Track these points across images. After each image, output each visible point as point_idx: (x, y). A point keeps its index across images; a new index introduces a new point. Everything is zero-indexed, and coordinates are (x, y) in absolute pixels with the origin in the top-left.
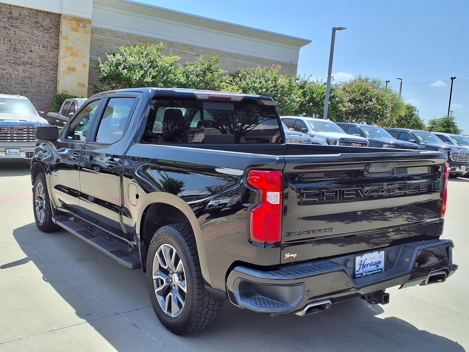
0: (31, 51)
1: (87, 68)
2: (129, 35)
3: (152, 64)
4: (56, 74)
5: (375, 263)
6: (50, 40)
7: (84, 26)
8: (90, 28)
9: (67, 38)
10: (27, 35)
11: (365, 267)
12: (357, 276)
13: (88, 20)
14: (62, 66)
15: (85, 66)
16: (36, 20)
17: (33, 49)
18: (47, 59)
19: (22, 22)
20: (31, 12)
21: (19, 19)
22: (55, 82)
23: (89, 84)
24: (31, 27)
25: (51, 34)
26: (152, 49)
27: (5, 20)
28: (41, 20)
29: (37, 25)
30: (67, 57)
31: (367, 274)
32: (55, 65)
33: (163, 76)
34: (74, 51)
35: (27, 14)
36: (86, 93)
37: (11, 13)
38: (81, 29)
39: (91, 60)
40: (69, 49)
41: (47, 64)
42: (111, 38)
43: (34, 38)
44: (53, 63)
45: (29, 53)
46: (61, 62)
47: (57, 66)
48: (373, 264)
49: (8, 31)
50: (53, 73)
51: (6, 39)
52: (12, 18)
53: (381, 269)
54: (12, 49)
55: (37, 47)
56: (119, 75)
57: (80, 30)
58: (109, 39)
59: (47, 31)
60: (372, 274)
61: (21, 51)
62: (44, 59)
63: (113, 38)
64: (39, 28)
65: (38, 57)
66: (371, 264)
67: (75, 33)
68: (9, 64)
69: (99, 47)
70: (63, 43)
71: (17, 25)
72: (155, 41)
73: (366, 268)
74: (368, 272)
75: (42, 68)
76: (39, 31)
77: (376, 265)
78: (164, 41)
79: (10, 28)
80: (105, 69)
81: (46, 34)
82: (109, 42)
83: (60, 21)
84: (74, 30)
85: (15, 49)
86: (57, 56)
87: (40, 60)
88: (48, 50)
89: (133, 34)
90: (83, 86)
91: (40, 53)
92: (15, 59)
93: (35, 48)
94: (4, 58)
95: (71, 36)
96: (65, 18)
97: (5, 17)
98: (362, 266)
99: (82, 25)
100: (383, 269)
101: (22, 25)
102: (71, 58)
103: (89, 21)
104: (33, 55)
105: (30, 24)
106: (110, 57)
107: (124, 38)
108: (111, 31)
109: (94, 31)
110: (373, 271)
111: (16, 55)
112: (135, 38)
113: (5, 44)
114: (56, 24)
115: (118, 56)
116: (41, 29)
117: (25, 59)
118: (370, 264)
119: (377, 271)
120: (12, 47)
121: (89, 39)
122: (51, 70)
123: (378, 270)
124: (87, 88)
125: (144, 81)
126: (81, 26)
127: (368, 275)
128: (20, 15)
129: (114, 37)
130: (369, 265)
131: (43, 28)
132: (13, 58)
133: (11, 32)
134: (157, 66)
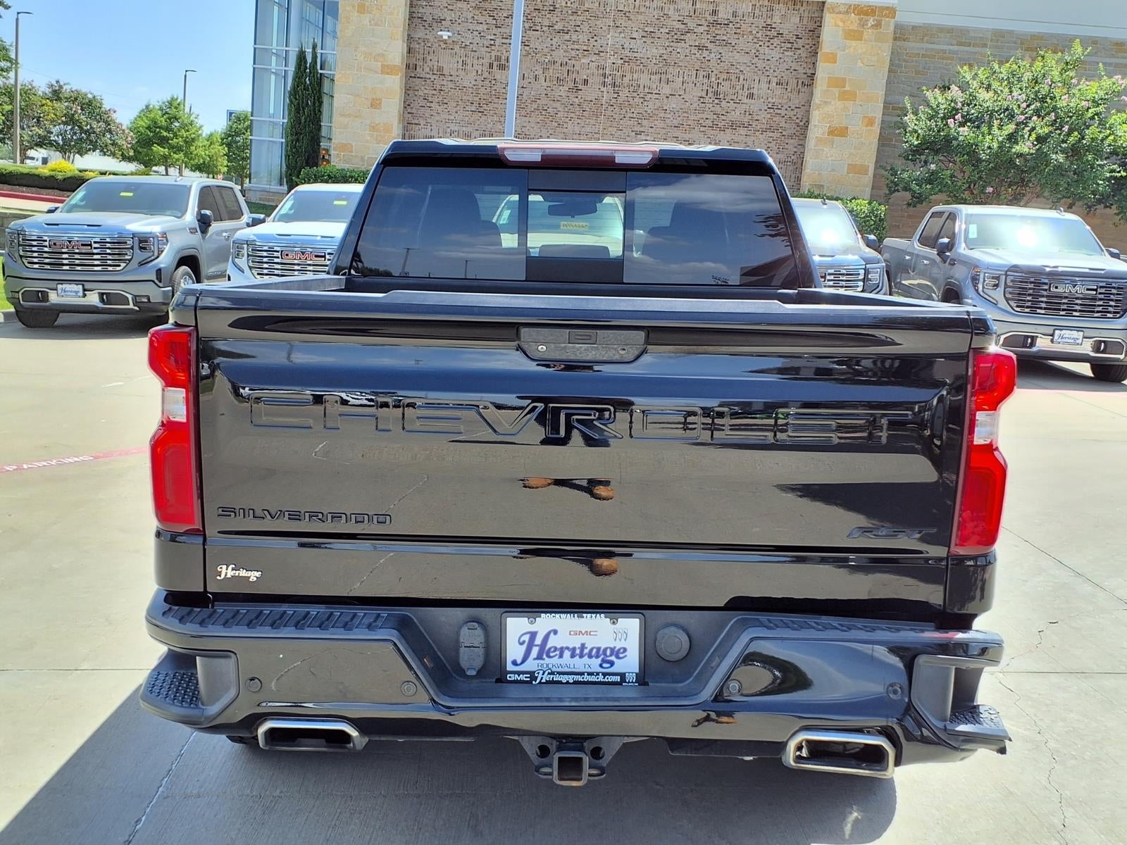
0: (751, 96)
1: (876, 129)
2: (999, 35)
3: (1043, 104)
4: (803, 146)
5: (595, 651)
6: (794, 66)
7: (878, 25)
8: (892, 28)
9: (832, 58)
10: (746, 59)
11: (549, 656)
12: (511, 677)
13: (888, 8)
14: (815, 126)
15: (871, 122)
16: (769, 22)
17: (755, 92)
18: (783, 112)
19: (738, 31)
20: (758, 5)
21: (731, 25)
22: (799, 165)
23: (878, 165)
24: (755, 40)
25: (799, 52)
26: (1052, 64)
27: (701, 29)
28: (780, 21)
29: (769, 33)
30: (830, 102)
31: (557, 678)
32: (801, 124)
33: (1069, 134)
34: (847, 88)
35: (750, 11)
36: (868, 190)
37: (714, 12)
38: (869, 33)
39: (887, 105)
40: (838, 82)
41: (783, 124)
42: (951, 47)
43: (760, 64)
44: (797, 121)
45: (745, 100)
46: (816, 116)
47: (806, 126)
48: (586, 651)
49: (706, 53)
50: (796, 145)
51: (701, 73)
52: (716, 23)
53: (623, 676)
54: (710, 95)
55: (764, 86)
56: (948, 140)
57: (865, 36)
58: (944, 51)
59: (790, 45)
60: (576, 683)
61: (728, 98)
62: (779, 111)
63: (956, 48)
64: (772, 41)
65: (766, 108)
66: (578, 651)
67: (854, 43)
68: (702, 129)
69: (917, 72)
70: (823, 71)
71: (725, 38)
72: (1060, 44)
73: (556, 661)
74: (560, 673)
75: (771, 134)
76: (771, 47)
77: (600, 659)
78: (1085, 42)
79: (710, 46)
80: (917, 124)
81: (786, 53)
82: (943, 59)
83: (822, 17)
84: (855, 35)
85: (716, 93)
86: (809, 102)
87: (769, 116)
88: (789, 90)
89: (1011, 32)
90: (861, 170)
91: (770, 99)
92: (715, 116)
93: (761, 89)
94: (692, 117)
95: (844, 50)
96: (833, 10)
97: (703, 22)
98: (535, 651)
99: (871, 22)
100: (631, 677)
101: (736, 36)
102: (839, 104)
103: (891, 11)
104: (755, 105)
105: (754, 32)
106: (935, 97)
107: (985, 46)
108: (951, 30)
109: (901, 34)
110: (582, 674)
111: (717, 108)
112: (1015, 43)
113: (698, 84)
114: (811, 26)
115: (955, 91)
116: (776, 41)
117: (735, 116)
118: (574, 649)
119: (601, 678)
120: (710, 90)
121: (886, 55)
122: (791, 137)
123: (605, 675)
124: (872, 177)
125: (1014, 150)
126: (870, 25)
127: (560, 682)
128: (735, 14)
129: (960, 44)
130: (567, 654)
131: (782, 40)
132: (711, 116)
133: (713, 55)
134: (1055, 109)
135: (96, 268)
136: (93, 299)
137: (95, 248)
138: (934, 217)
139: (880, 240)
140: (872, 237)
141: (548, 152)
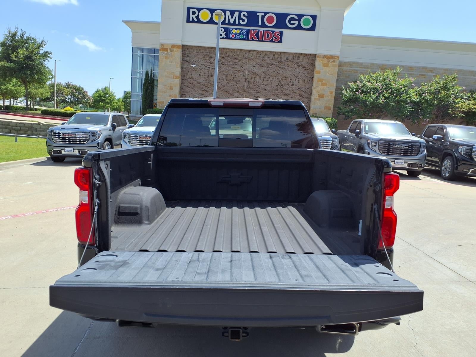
0: (293, 85)
1: (334, 95)
2: (372, 65)
3: (387, 86)
4: (310, 101)
6: (307, 75)
7: (333, 62)
8: (338, 63)
9: (319, 72)
10: (291, 73)
13: (336, 56)
14: (314, 94)
15: (332, 93)
16: (298, 61)
17: (294, 83)
18: (303, 90)
19: (288, 64)
20: (295, 56)
21: (286, 62)
22: (309, 107)
23: (335, 106)
24: (294, 67)
25: (308, 70)
26: (390, 74)
27: (276, 64)
28: (302, 61)
29: (298, 65)
30: (318, 87)
32: (309, 94)
33: (396, 96)
34: (324, 82)
35: (292, 57)
36: (331, 115)
37: (281, 58)
38: (330, 64)
39: (337, 87)
40: (321, 80)
41: (303, 94)
42: (357, 69)
43: (296, 75)
44: (308, 93)
45: (291, 86)
46: (314, 91)
47: (311, 94)
49: (278, 71)
50: (307, 100)
51: (277, 78)
52: (281, 62)
54: (280, 84)
55: (297, 81)
56: (357, 98)
57: (329, 65)
58: (355, 70)
59: (305, 69)
61: (286, 85)
62: (302, 90)
63: (358, 69)
64: (299, 67)
65: (298, 88)
67: (326, 67)
68: (277, 95)
69: (346, 77)
70: (316, 76)
71: (284, 66)
72: (392, 68)
75: (300, 97)
76: (299, 69)
78: (401, 67)
79: (280, 69)
80: (346, 93)
81: (304, 71)
82: (354, 72)
83: (315, 59)
84: (326, 65)
85: (282, 84)
86: (312, 87)
87: (299, 91)
88: (305, 83)
89: (376, 64)
90: (329, 108)
91: (299, 86)
92: (281, 92)
93: (296, 83)
94: (274, 92)
95: (322, 70)
96: (319, 56)
97: (277, 61)
99: (331, 60)
101: (288, 66)
102: (321, 87)
103: (338, 57)
104: (294, 88)
105: (294, 64)
106: (352, 85)
107: (368, 68)
108: (356, 63)
109: (341, 65)
111: (282, 89)
112: (377, 67)
113: (276, 81)
114: (312, 62)
115: (359, 83)
116: (300, 67)
117: (287, 92)
120: (280, 83)
121: (336, 71)
122: (306, 98)
124: (332, 110)
125: (378, 102)
126: (331, 62)
128: (287, 59)
129: (360, 68)
131: (303, 67)
132: (280, 91)
133: (280, 72)
134: (391, 88)
135: (77, 143)
136: (76, 153)
137: (77, 136)
138: (354, 123)
139: (336, 130)
140: (334, 130)
141: (226, 102)
